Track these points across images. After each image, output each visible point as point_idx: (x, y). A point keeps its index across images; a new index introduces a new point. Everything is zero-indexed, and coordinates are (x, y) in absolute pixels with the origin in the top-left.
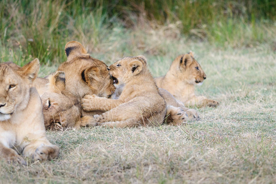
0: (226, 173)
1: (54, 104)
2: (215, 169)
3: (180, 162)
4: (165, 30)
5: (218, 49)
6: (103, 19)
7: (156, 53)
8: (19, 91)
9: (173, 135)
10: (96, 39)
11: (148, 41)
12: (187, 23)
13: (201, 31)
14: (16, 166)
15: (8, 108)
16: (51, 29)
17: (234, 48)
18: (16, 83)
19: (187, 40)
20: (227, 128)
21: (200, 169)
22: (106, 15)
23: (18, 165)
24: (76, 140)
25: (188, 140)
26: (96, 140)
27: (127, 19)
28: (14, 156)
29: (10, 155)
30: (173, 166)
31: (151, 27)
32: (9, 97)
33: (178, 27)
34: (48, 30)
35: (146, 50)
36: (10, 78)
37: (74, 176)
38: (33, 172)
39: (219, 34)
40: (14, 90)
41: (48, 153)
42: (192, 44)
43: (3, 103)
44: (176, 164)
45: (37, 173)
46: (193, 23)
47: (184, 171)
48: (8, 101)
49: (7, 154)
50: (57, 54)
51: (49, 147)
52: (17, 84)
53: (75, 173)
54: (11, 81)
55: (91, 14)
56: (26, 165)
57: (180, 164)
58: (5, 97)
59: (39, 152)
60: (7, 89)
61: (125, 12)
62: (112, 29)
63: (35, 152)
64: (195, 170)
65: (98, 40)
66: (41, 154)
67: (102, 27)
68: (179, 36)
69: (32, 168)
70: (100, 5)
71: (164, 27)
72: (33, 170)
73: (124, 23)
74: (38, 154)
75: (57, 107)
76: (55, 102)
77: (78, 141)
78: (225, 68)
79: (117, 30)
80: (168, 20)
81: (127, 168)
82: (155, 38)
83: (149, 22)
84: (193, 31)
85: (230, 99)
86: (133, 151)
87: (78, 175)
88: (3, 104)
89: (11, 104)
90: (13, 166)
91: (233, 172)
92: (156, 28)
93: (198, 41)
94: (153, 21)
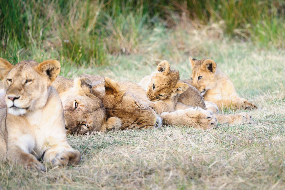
0: (250, 178)
1: (80, 106)
2: (239, 174)
3: (204, 167)
4: (207, 30)
5: (261, 49)
6: (144, 18)
7: (196, 54)
8: (36, 86)
9: (201, 139)
10: (135, 40)
11: (189, 42)
12: (230, 22)
13: (244, 30)
14: (34, 172)
15: (22, 102)
16: (89, 29)
17: (278, 48)
18: (32, 78)
19: (230, 40)
20: (259, 131)
21: (223, 174)
22: (147, 15)
23: (36, 171)
24: (101, 145)
25: (216, 144)
26: (121, 145)
27: (169, 18)
28: (33, 162)
29: (28, 161)
30: (196, 172)
31: (194, 27)
32: (25, 91)
33: (221, 27)
34: (86, 30)
35: (186, 50)
36: (27, 73)
37: (93, 182)
38: (52, 178)
39: (264, 33)
40: (30, 84)
41: (68, 158)
42: (235, 44)
43: (17, 95)
44: (199, 169)
45: (56, 179)
46: (236, 22)
47: (207, 176)
48: (23, 94)
49: (26, 160)
50: (94, 55)
51: (70, 152)
52: (34, 79)
53: (95, 179)
54: (28, 75)
55: (131, 14)
56: (45, 171)
57: (203, 169)
58: (20, 90)
59: (59, 157)
60: (23, 83)
61: (167, 12)
62: (152, 29)
63: (55, 158)
64: (219, 175)
65: (137, 40)
66: (62, 159)
67: (142, 27)
68: (222, 36)
69: (51, 174)
70: (140, 4)
71: (207, 27)
72: (52, 176)
73: (165, 23)
74: (58, 159)
75: (84, 109)
76: (82, 104)
77: (102, 145)
78: (267, 68)
79: (158, 30)
80: (211, 20)
81: (149, 174)
82: (196, 38)
83: (192, 21)
84: (237, 31)
85: (267, 101)
86: (158, 156)
87: (98, 181)
88: (17, 97)
89: (26, 98)
90: (31, 172)
91: (258, 177)
92: (199, 27)
93: (242, 41)
94: (196, 20)
